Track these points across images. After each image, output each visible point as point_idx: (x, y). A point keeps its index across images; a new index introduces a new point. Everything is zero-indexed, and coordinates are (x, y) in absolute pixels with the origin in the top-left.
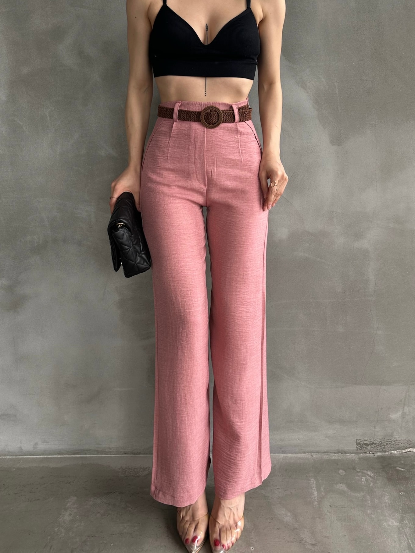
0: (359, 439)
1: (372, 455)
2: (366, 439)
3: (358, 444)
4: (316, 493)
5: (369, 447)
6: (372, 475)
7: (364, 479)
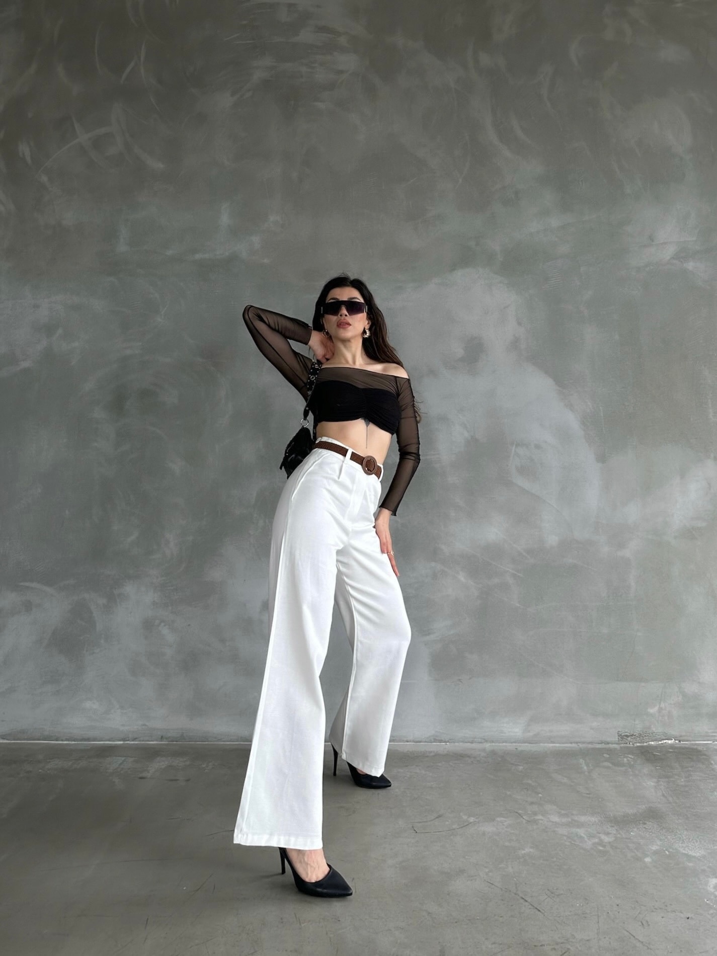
0: (620, 730)
1: (632, 746)
2: (626, 731)
3: (620, 735)
4: (585, 768)
5: (629, 739)
6: (632, 757)
7: (625, 759)
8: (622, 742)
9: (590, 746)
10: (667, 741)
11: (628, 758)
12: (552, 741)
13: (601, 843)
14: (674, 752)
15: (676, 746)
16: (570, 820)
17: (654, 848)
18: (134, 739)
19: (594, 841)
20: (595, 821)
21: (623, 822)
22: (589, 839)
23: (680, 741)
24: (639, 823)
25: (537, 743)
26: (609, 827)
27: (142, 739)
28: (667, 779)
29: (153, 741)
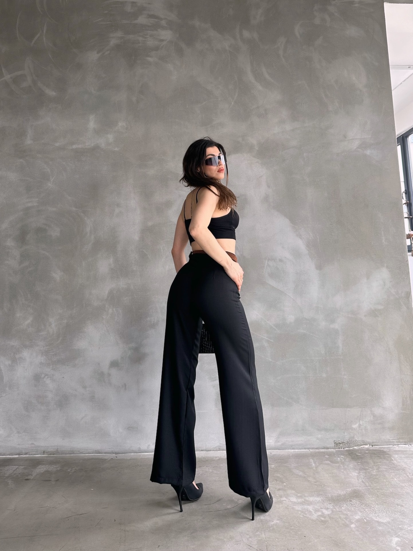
0: (335, 440)
2: (339, 440)
3: (335, 443)
4: (314, 465)
5: (341, 445)
6: (343, 457)
7: (339, 459)
8: (337, 447)
9: (317, 450)
10: (364, 446)
11: (341, 458)
13: (323, 515)
14: (369, 453)
15: (370, 449)
16: (303, 500)
17: (357, 517)
18: (26, 454)
19: (319, 514)
20: (319, 501)
21: (337, 500)
22: (315, 513)
23: (372, 446)
24: (347, 501)
25: (283, 449)
26: (328, 504)
27: (31, 453)
28: (364, 471)
29: (38, 455)
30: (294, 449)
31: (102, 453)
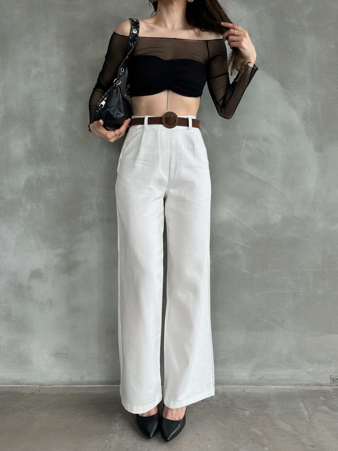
0: (332, 375)
3: (332, 379)
4: (305, 412)
8: (334, 384)
12: (274, 384)
25: (261, 385)
30: (275, 386)
31: (22, 385)
